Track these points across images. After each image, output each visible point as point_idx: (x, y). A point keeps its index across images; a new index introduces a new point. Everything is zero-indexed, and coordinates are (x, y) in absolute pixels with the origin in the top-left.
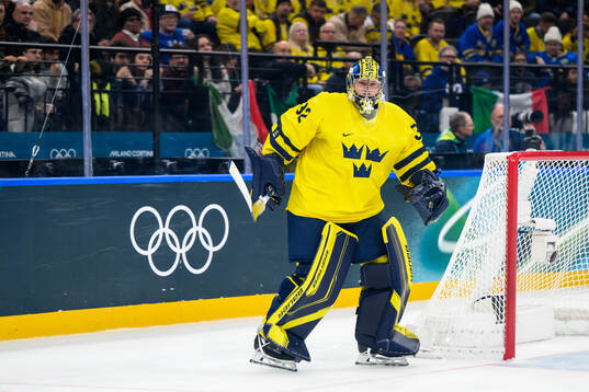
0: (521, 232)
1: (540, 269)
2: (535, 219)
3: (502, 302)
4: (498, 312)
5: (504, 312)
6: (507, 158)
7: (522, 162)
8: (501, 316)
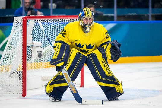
0: (28, 47)
1: (36, 61)
2: (34, 42)
3: (21, 74)
4: (19, 78)
5: (22, 78)
6: (23, 18)
7: (28, 20)
8: (21, 80)
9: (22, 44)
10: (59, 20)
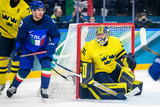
3: (75, 78)
4: (74, 81)
5: (76, 81)
6: (77, 25)
7: (82, 27)
8: (75, 83)
9: (77, 49)
10: (111, 27)
